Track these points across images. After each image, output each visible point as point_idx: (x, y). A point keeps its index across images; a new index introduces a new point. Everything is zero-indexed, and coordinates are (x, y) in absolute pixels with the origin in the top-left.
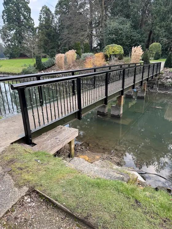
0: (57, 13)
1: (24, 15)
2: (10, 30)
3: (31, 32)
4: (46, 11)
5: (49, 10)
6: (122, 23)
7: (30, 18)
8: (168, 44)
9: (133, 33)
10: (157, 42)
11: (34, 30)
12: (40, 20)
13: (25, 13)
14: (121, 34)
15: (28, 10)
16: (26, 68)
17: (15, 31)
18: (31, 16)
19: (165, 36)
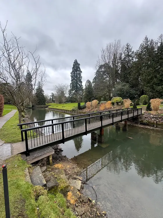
0: (93, 82)
1: (79, 84)
2: (72, 91)
3: (81, 91)
4: (89, 82)
5: (90, 81)
6: (124, 86)
7: (82, 85)
8: (153, 95)
9: (131, 90)
10: (145, 95)
11: (83, 90)
12: (85, 86)
13: (80, 83)
14: (123, 91)
15: (81, 82)
16: (74, 108)
17: (74, 91)
18: (82, 84)
19: (150, 91)
